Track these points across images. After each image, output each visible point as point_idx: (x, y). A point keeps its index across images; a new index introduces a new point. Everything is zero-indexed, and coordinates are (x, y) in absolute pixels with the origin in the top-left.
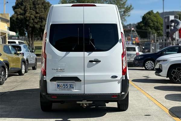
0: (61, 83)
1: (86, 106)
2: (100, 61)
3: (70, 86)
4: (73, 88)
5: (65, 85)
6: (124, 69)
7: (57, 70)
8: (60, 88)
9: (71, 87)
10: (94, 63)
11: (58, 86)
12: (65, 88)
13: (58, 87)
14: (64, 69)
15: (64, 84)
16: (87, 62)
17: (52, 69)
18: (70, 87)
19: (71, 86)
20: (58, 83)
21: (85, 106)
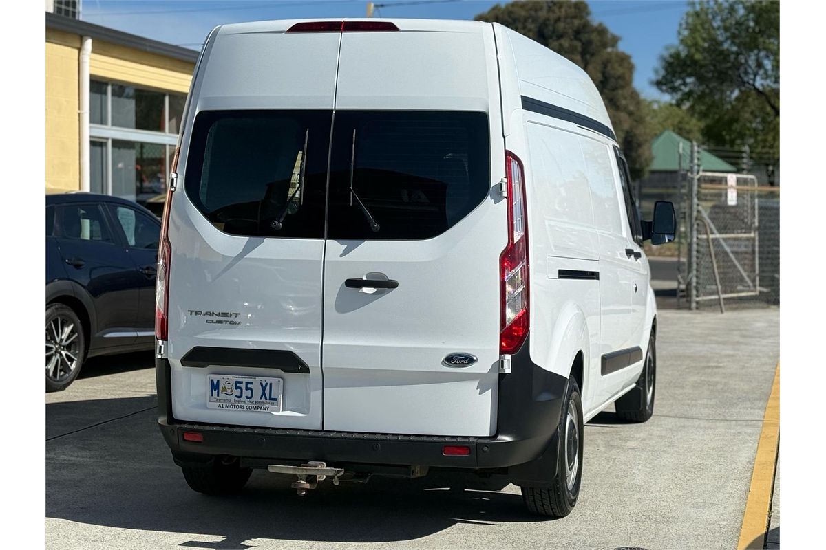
0: (227, 377)
1: (307, 486)
2: (392, 285)
3: (264, 389)
4: (276, 399)
5: (243, 386)
6: (508, 323)
7: (208, 317)
8: (222, 396)
9: (268, 396)
10: (365, 290)
11: (215, 387)
12: (243, 398)
13: (215, 393)
14: (237, 315)
15: (237, 382)
16: (335, 285)
17: (191, 312)
18: (264, 394)
19: (267, 391)
20: (215, 377)
21: (303, 489)
